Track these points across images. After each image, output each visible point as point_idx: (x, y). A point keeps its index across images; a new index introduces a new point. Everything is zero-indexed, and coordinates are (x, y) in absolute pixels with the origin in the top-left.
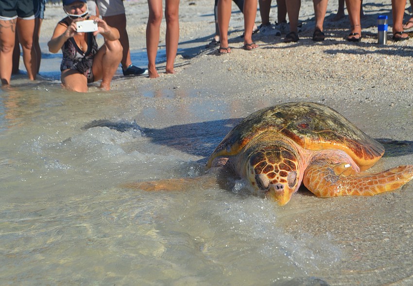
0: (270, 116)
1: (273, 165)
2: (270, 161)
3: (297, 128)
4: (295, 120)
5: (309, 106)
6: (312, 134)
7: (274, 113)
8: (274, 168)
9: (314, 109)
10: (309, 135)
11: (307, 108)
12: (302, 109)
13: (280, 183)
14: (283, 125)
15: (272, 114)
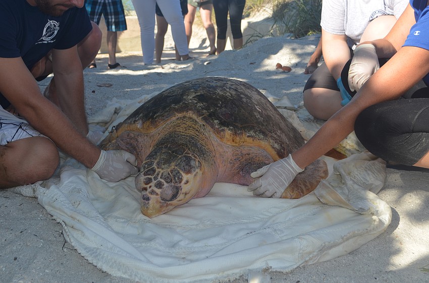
0: (191, 98)
1: (157, 169)
2: (158, 164)
3: (220, 117)
4: (218, 107)
5: (236, 90)
6: (235, 127)
7: (196, 94)
8: (156, 173)
9: (242, 96)
10: (232, 128)
11: (234, 93)
12: (228, 94)
13: (148, 194)
14: (204, 111)
15: (194, 95)
